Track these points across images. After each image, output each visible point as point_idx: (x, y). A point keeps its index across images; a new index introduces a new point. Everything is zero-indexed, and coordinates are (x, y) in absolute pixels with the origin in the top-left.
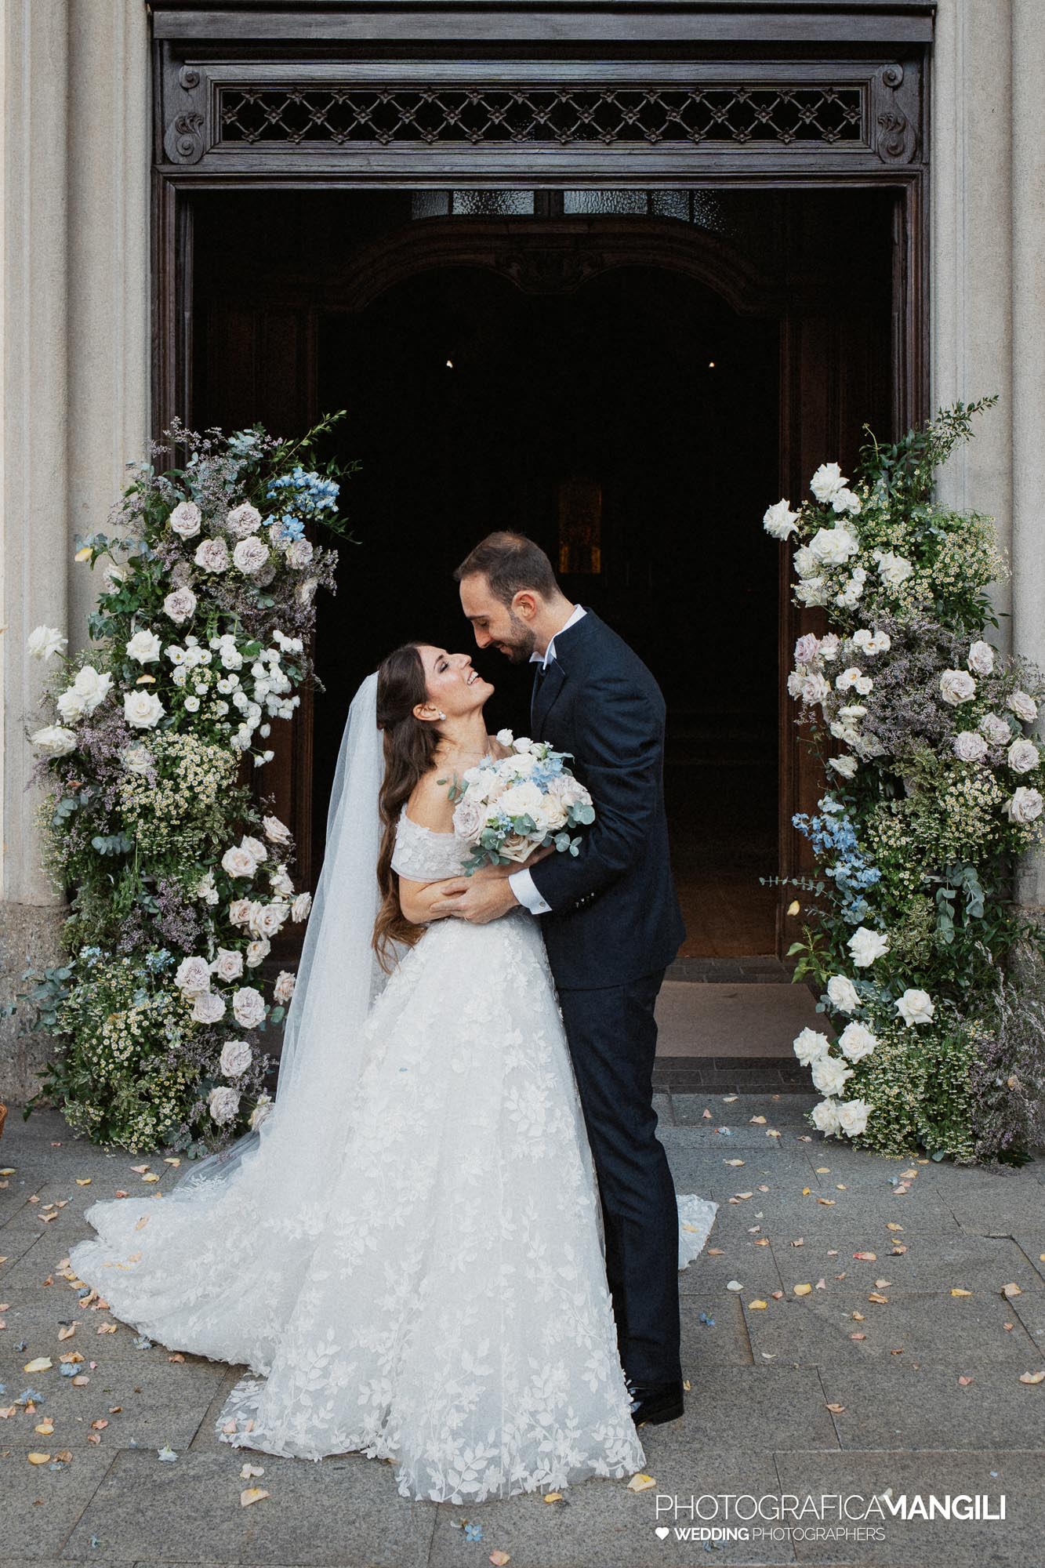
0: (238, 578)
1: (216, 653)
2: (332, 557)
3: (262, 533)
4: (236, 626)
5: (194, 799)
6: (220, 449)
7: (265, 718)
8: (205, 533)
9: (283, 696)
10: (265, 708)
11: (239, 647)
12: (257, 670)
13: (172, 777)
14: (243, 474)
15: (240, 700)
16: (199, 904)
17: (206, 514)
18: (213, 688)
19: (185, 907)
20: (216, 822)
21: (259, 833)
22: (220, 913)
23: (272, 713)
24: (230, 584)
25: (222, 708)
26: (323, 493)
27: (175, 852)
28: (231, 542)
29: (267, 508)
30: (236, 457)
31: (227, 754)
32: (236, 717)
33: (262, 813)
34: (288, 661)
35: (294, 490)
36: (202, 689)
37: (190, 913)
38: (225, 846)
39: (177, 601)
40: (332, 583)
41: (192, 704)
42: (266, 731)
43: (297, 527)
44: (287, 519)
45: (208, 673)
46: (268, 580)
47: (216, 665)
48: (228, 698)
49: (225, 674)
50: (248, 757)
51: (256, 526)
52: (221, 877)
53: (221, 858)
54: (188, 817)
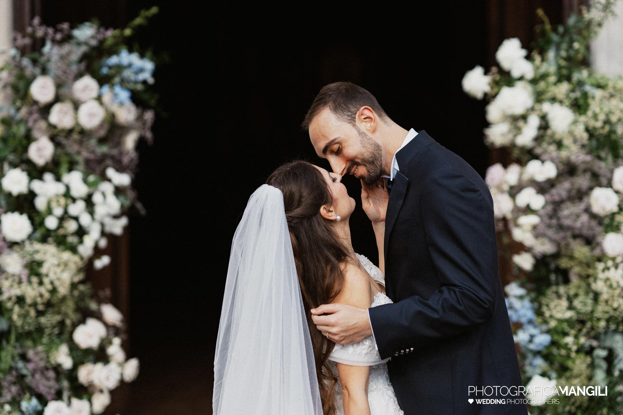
0: (83, 132)
1: (68, 188)
2: (149, 116)
3: (99, 99)
4: (81, 166)
5: (54, 291)
6: (68, 38)
7: (103, 234)
8: (57, 99)
9: (116, 217)
10: (102, 225)
11: (85, 181)
12: (97, 198)
13: (38, 275)
14: (85, 57)
15: (85, 219)
16: (57, 369)
17: (59, 86)
18: (66, 212)
19: (47, 369)
20: (69, 307)
21: (99, 316)
22: (72, 375)
23: (108, 229)
24: (76, 136)
25: (72, 226)
26: (141, 70)
27: (40, 330)
28: (76, 105)
29: (103, 81)
30: (79, 44)
31: (76, 258)
32: (81, 232)
33: (100, 302)
34: (119, 191)
35: (120, 68)
36: (58, 211)
37: (51, 374)
38: (75, 326)
39: (39, 150)
40: (149, 135)
41: (51, 223)
42: (103, 243)
43: (124, 95)
44: (118, 89)
45: (63, 201)
46: (102, 133)
47: (67, 195)
48: (76, 219)
49: (74, 200)
50: (90, 263)
51: (94, 94)
52: (73, 348)
53: (71, 333)
54: (49, 304)
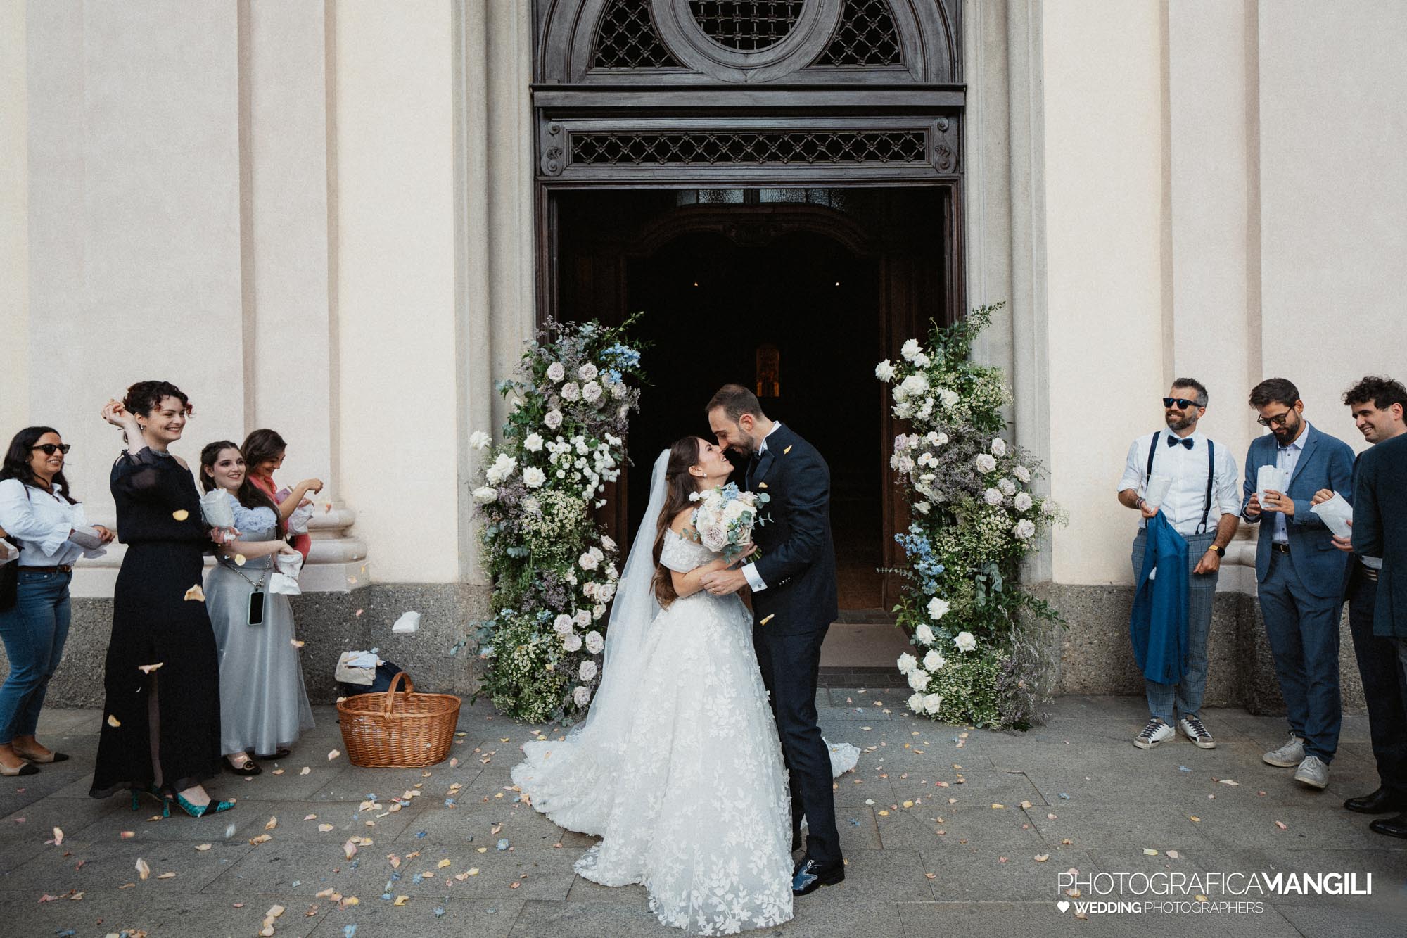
0: (585, 404)
1: (574, 446)
2: (637, 392)
3: (598, 379)
4: (585, 431)
5: (563, 527)
6: (575, 332)
7: (601, 481)
8: (567, 379)
9: (611, 469)
10: (601, 476)
11: (587, 442)
12: (597, 455)
13: (550, 514)
14: (587, 347)
15: (587, 472)
16: (566, 585)
17: (567, 369)
18: (572, 465)
19: (559, 586)
20: (575, 539)
21: (599, 545)
22: (578, 589)
23: (605, 478)
24: (580, 407)
25: (578, 476)
26: (631, 357)
27: (552, 556)
28: (581, 384)
29: (600, 365)
30: (583, 337)
31: (580, 502)
32: (585, 481)
33: (601, 533)
34: (613, 450)
35: (615, 356)
36: (566, 466)
37: (562, 590)
38: (580, 553)
39: (552, 417)
40: (637, 407)
41: (561, 474)
42: (602, 488)
43: (617, 376)
44: (612, 371)
45: (570, 457)
46: (602, 405)
47: (573, 452)
48: (581, 471)
49: (579, 457)
50: (592, 503)
51: (595, 375)
52: (579, 570)
53: (578, 559)
54: (559, 536)
